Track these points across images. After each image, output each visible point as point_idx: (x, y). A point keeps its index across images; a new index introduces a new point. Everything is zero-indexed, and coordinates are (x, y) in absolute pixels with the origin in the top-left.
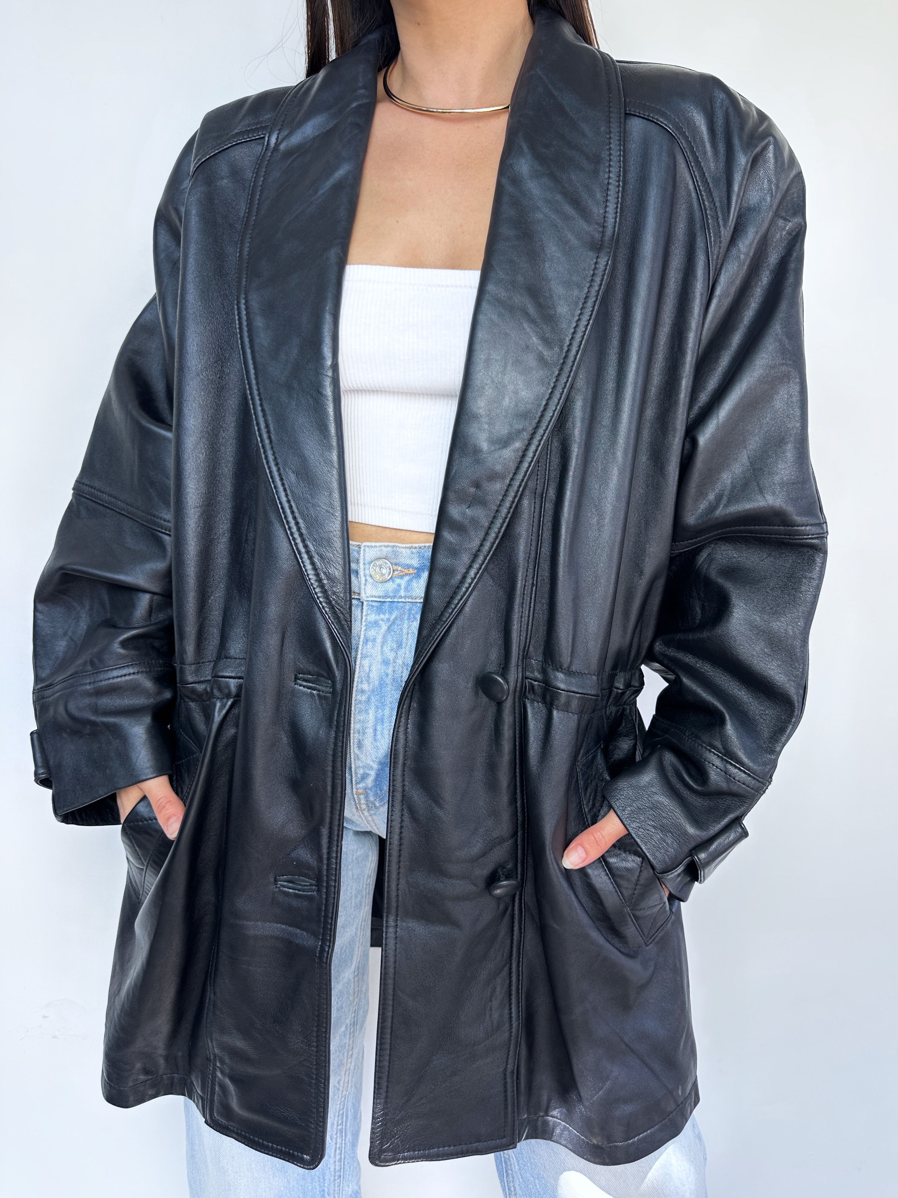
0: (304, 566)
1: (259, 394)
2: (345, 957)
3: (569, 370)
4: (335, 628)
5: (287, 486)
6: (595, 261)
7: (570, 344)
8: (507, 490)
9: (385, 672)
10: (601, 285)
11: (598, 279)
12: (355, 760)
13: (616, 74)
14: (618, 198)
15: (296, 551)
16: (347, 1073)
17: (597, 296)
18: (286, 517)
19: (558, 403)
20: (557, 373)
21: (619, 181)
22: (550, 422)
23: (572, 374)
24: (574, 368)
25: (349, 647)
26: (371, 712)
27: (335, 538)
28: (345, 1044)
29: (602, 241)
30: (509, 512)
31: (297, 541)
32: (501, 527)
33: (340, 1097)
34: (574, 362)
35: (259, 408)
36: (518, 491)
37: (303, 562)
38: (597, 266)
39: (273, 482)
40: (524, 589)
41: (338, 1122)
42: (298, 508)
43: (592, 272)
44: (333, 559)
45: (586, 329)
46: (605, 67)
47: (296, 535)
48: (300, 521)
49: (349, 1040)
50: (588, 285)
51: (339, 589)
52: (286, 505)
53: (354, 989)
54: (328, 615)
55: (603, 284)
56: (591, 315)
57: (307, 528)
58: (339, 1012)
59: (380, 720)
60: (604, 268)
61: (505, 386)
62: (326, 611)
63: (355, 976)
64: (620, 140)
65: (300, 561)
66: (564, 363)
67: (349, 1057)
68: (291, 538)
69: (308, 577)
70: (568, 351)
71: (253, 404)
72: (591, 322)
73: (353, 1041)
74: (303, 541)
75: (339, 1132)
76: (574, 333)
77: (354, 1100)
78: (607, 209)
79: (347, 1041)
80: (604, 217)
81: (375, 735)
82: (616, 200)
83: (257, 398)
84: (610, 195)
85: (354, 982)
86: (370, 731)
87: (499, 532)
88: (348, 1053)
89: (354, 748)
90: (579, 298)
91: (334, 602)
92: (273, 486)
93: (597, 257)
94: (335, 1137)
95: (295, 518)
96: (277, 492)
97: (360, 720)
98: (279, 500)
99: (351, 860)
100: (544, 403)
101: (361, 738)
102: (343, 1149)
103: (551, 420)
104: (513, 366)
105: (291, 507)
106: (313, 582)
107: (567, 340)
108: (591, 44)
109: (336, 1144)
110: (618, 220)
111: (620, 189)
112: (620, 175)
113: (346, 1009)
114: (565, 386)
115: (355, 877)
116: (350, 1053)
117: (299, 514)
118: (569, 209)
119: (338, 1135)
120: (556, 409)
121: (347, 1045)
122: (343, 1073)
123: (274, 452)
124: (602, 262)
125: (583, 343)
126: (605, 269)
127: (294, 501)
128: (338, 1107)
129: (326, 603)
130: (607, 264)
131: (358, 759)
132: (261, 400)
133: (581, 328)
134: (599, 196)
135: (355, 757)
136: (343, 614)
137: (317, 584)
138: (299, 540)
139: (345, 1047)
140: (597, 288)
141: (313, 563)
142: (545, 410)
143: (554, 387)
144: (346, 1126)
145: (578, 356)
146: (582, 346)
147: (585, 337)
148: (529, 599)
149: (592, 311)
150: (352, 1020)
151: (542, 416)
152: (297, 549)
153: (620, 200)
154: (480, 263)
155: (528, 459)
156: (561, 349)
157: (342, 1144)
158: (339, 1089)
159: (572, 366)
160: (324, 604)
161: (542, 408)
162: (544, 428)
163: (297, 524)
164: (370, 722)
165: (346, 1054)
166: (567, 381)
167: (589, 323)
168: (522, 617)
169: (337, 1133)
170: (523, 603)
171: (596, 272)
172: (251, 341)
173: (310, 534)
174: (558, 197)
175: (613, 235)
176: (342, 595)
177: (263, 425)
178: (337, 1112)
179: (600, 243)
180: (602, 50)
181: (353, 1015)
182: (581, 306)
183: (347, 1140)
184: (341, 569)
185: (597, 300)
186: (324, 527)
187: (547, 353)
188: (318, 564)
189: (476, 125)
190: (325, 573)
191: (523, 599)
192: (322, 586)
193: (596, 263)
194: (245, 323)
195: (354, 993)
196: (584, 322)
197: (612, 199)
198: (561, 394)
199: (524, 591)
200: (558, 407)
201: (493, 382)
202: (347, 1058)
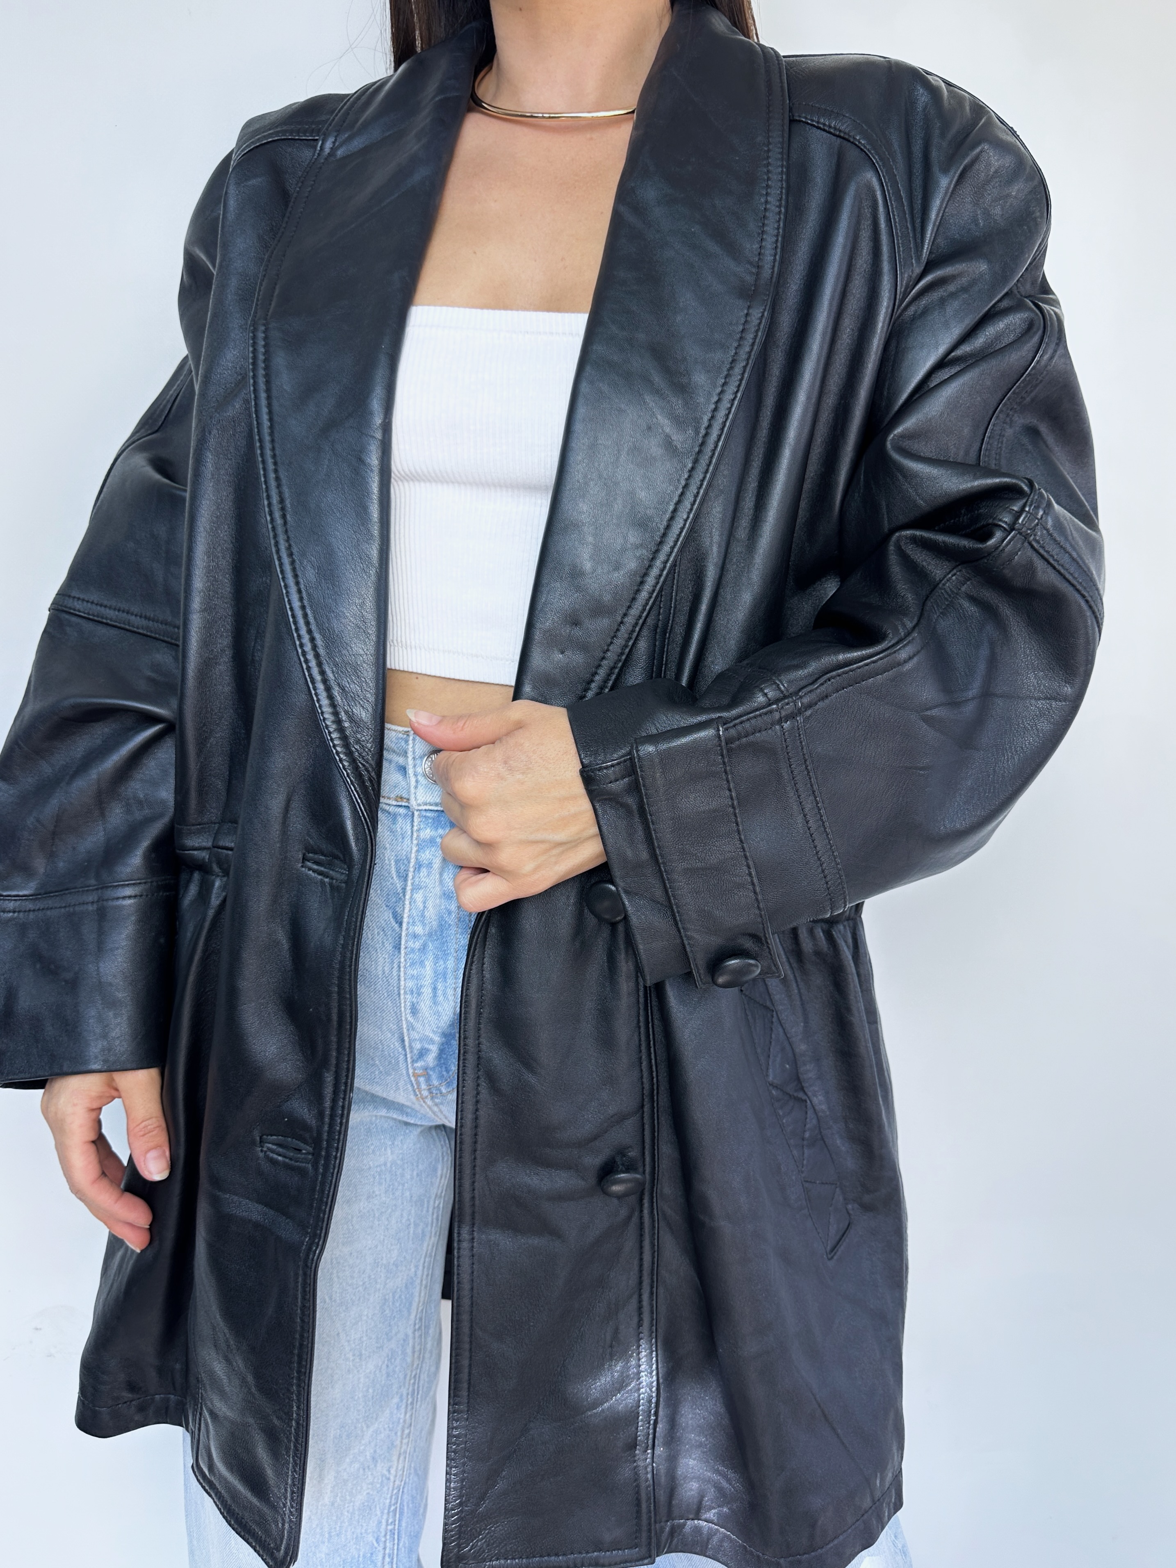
0: (318, 700)
1: (274, 456)
2: (400, 1305)
3: (707, 462)
4: (355, 789)
5: (302, 586)
6: (746, 311)
7: (709, 426)
8: (617, 630)
9: (446, 908)
10: (753, 344)
11: (750, 337)
12: (408, 1030)
13: (780, 72)
14: (778, 229)
15: (308, 677)
16: (402, 1458)
17: (748, 360)
18: (297, 629)
19: (691, 509)
20: (690, 465)
21: (780, 206)
22: (679, 535)
23: (711, 468)
24: (714, 460)
25: (373, 818)
26: (429, 964)
27: (365, 665)
28: (399, 1419)
29: (755, 285)
30: (619, 661)
31: (310, 664)
32: (609, 680)
33: (391, 1489)
34: (714, 451)
35: (272, 475)
36: (633, 631)
37: (316, 694)
38: (749, 319)
39: (284, 578)
41: (387, 1521)
42: (315, 618)
43: (741, 328)
44: (360, 692)
45: (732, 405)
46: (765, 63)
47: (310, 656)
48: (317, 636)
49: (406, 1413)
50: (735, 344)
51: (367, 737)
52: (299, 613)
53: (414, 1347)
54: (346, 771)
55: (756, 343)
56: (739, 386)
57: (327, 647)
58: (390, 1378)
59: (440, 975)
60: (758, 321)
61: (616, 484)
62: (344, 766)
63: (415, 1330)
64: (782, 153)
65: (313, 692)
66: (700, 452)
67: (405, 1436)
68: (302, 659)
69: (322, 715)
70: (707, 435)
71: (264, 469)
72: (739, 395)
73: (411, 1415)
74: (320, 664)
75: (389, 1534)
76: (715, 410)
77: (414, 1491)
78: (764, 244)
79: (402, 1416)
80: (759, 254)
81: (435, 996)
82: (776, 231)
83: (270, 461)
84: (767, 225)
85: (414, 1338)
86: (427, 991)
87: (606, 686)
88: (403, 1431)
89: (406, 1015)
90: (723, 362)
91: (357, 754)
92: (282, 584)
93: (749, 307)
94: (383, 1539)
95: (310, 632)
96: (287, 592)
97: (413, 976)
98: (290, 604)
99: (409, 1177)
100: (671, 508)
101: (415, 1000)
102: (395, 1556)
103: (681, 533)
104: (628, 454)
105: (305, 616)
106: (328, 723)
107: (706, 419)
108: (748, 35)
109: (385, 1548)
110: (778, 257)
111: (782, 217)
112: (781, 198)
113: (400, 1374)
114: (701, 485)
115: (414, 1199)
116: (407, 1431)
117: (317, 626)
118: (713, 247)
119: (388, 1537)
120: (688, 517)
121: (401, 1421)
122: (395, 1458)
123: (288, 537)
124: (756, 313)
125: (728, 424)
126: (760, 323)
127: (311, 607)
128: (388, 1501)
129: (346, 754)
130: (763, 316)
131: (413, 1029)
132: (275, 463)
133: (725, 404)
134: (752, 226)
135: (408, 1026)
136: (368, 771)
137: (334, 726)
138: (313, 663)
139: (399, 1422)
140: (747, 349)
141: (331, 697)
142: (672, 518)
143: (686, 486)
144: (400, 1526)
145: (720, 444)
146: (726, 429)
147: (731, 416)
149: (741, 380)
150: (411, 1389)
151: (668, 527)
152: (310, 675)
153: (781, 231)
154: (587, 305)
155: (647, 587)
156: (697, 432)
157: (393, 1550)
158: (389, 1479)
159: (712, 457)
160: (342, 756)
161: (668, 516)
162: (672, 544)
163: (312, 640)
164: (428, 977)
165: (399, 1434)
166: (704, 478)
167: (736, 397)
169: (385, 1535)
171: (747, 327)
172: (268, 383)
173: (329, 654)
174: (696, 229)
175: (771, 278)
176: (369, 745)
177: (275, 500)
178: (387, 1508)
179: (753, 288)
180: (761, 42)
181: (412, 1381)
182: (726, 373)
183: (401, 1545)
184: (370, 710)
185: (747, 364)
186: (351, 648)
187: (677, 438)
188: (339, 698)
189: (588, 136)
190: (346, 712)
192: (341, 730)
193: (747, 315)
194: (261, 357)
195: (414, 1352)
196: (728, 396)
197: (770, 229)
198: (696, 496)
200: (691, 516)
201: (600, 477)
202: (402, 1439)
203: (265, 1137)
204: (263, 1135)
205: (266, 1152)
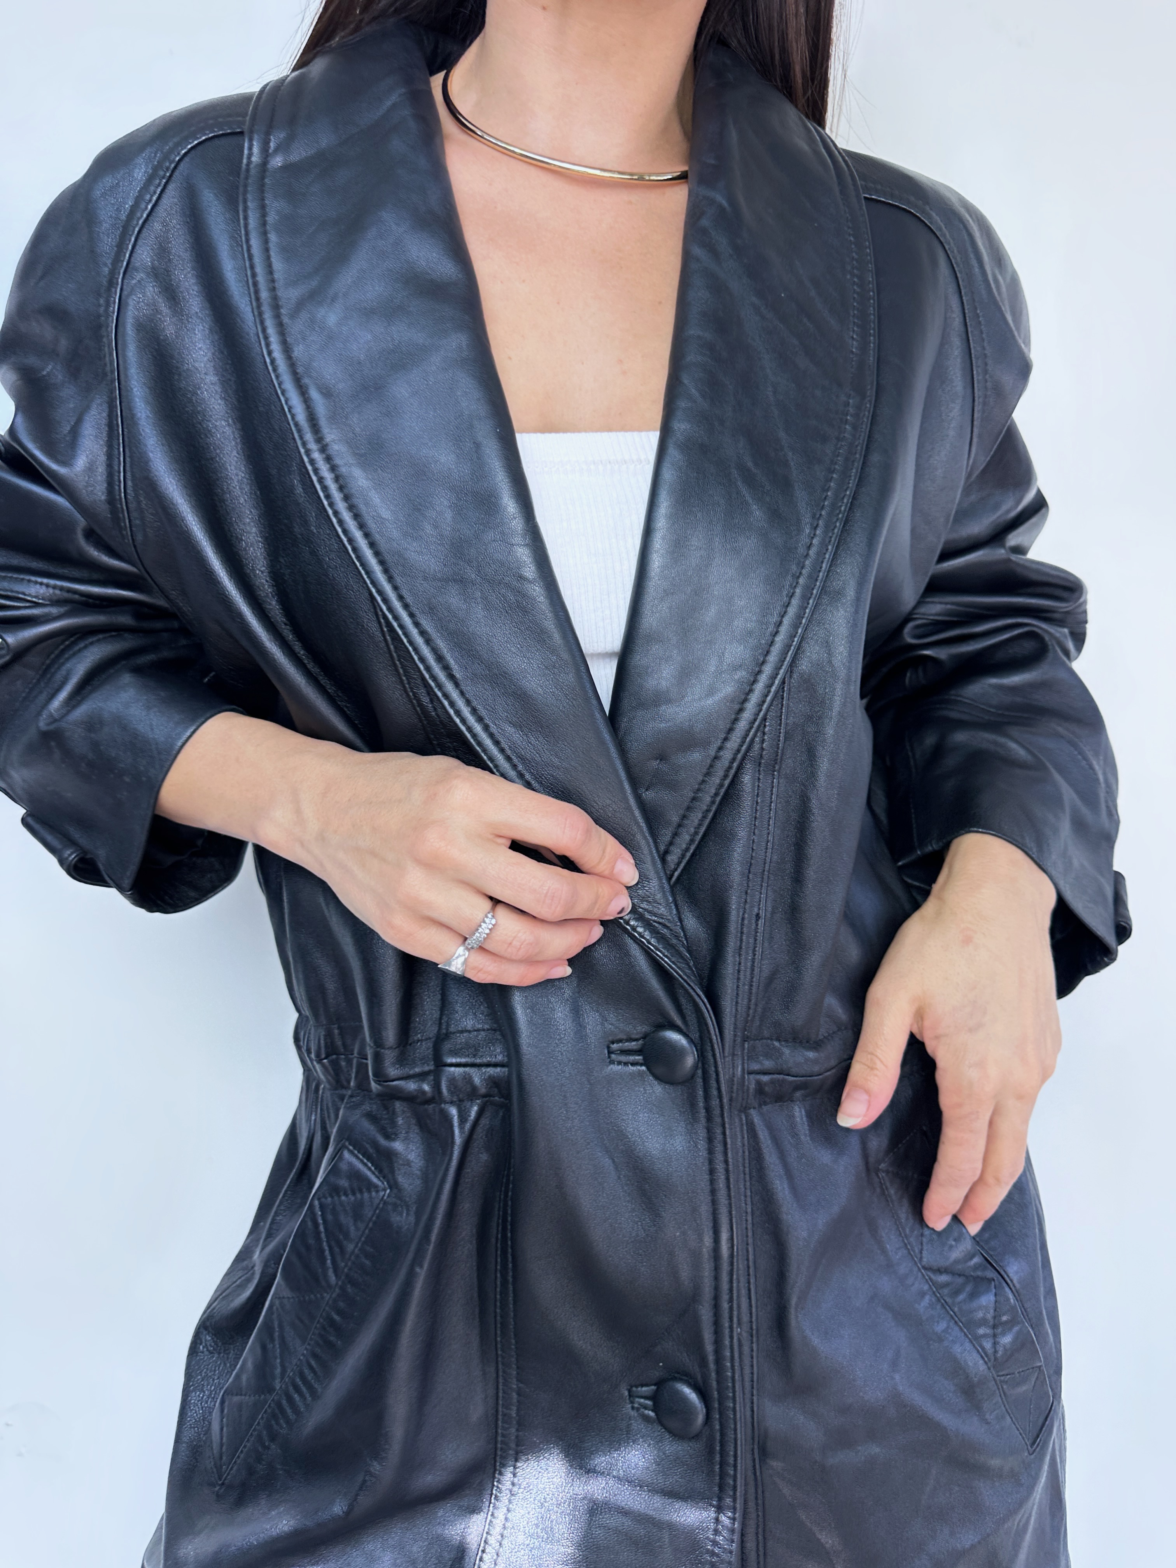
4: (663, 954)
8: (711, 766)
30: (713, 802)
32: (700, 825)
36: (730, 768)
40: (742, 925)
51: (649, 889)
54: (643, 937)
71: (401, 627)
87: (696, 833)
91: (646, 914)
123: (468, 700)
127: (530, 772)
148: (751, 941)
151: (773, 643)
154: (658, 423)
155: (748, 716)
160: (631, 923)
168: (739, 971)
170: (741, 948)
191: (741, 940)
199: (742, 929)
203: (634, 1389)
204: (632, 1387)
205: (638, 1409)
